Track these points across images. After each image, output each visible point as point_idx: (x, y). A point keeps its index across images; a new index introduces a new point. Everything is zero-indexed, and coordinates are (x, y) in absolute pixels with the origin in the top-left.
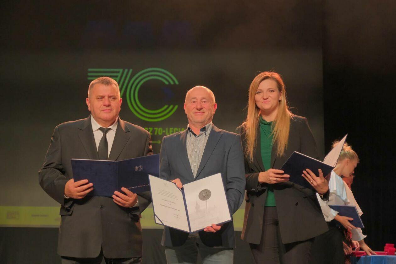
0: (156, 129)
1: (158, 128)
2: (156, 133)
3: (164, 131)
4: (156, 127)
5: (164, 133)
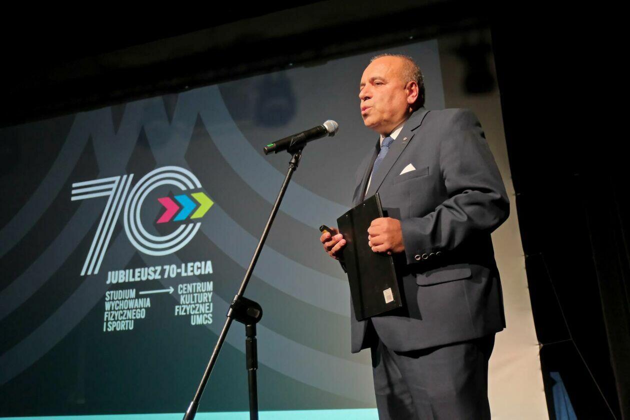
0: (167, 267)
2: (166, 276)
3: (179, 271)
4: (166, 264)
5: (179, 274)
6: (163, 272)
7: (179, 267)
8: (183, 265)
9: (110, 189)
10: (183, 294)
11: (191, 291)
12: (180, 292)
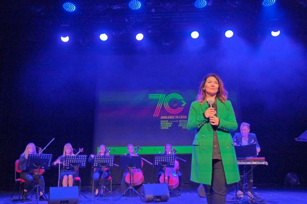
0: (176, 116)
2: (176, 118)
5: (179, 118)
7: (179, 116)
8: (180, 116)
9: (159, 97)
11: (182, 122)
12: (179, 122)
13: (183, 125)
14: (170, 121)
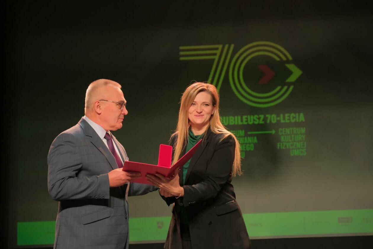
1: (271, 114)
2: (268, 122)
3: (278, 118)
4: (268, 114)
5: (278, 121)
6: (265, 119)
7: (278, 116)
8: (282, 116)
9: (215, 54)
10: (283, 135)
11: (289, 133)
12: (280, 133)
13: (292, 145)
14: (249, 133)
